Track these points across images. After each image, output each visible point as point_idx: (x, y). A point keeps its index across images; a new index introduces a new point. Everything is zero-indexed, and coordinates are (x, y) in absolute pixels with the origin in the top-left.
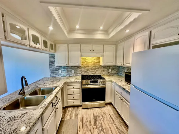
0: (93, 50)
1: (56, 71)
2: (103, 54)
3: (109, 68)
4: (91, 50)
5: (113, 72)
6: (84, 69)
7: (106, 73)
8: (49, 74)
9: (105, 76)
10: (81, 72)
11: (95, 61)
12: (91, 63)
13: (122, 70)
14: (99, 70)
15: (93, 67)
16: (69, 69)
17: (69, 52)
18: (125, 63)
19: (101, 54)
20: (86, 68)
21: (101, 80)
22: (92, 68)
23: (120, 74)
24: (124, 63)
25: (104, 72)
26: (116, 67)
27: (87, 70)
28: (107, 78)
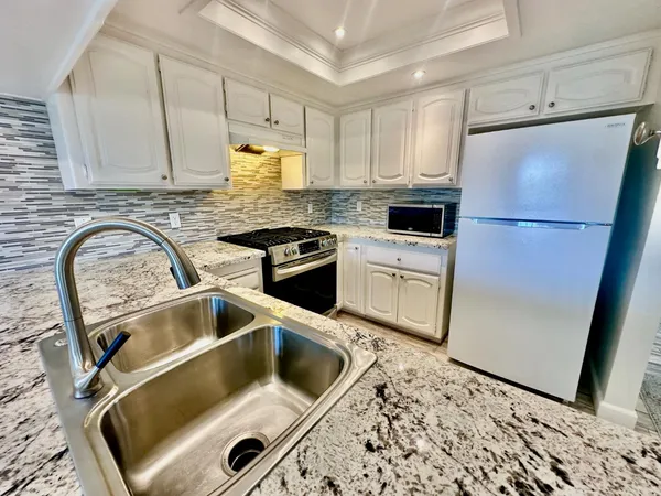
1: (51, 229)
3: (307, 202)
4: (267, 120)
5: (316, 214)
10: (216, 222)
11: (264, 171)
12: (252, 177)
13: (345, 204)
14: (279, 209)
15: (261, 197)
18: (380, 176)
20: (235, 204)
22: (255, 204)
23: (334, 220)
24: (376, 178)
27: (240, 210)
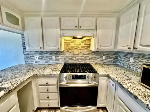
0: (80, 27)
1: (32, 57)
2: (95, 32)
3: (103, 55)
4: (76, 27)
5: (108, 60)
6: (68, 55)
7: (98, 60)
8: (24, 60)
9: (97, 66)
11: (83, 44)
13: (124, 57)
14: (88, 57)
15: (80, 52)
16: (48, 55)
17: (44, 30)
19: (92, 32)
20: (71, 54)
21: (91, 75)
22: (78, 55)
23: (118, 63)
24: (138, 46)
25: (95, 59)
26: (114, 53)
28: (100, 70)
